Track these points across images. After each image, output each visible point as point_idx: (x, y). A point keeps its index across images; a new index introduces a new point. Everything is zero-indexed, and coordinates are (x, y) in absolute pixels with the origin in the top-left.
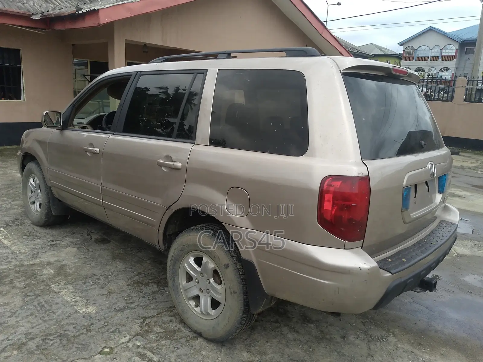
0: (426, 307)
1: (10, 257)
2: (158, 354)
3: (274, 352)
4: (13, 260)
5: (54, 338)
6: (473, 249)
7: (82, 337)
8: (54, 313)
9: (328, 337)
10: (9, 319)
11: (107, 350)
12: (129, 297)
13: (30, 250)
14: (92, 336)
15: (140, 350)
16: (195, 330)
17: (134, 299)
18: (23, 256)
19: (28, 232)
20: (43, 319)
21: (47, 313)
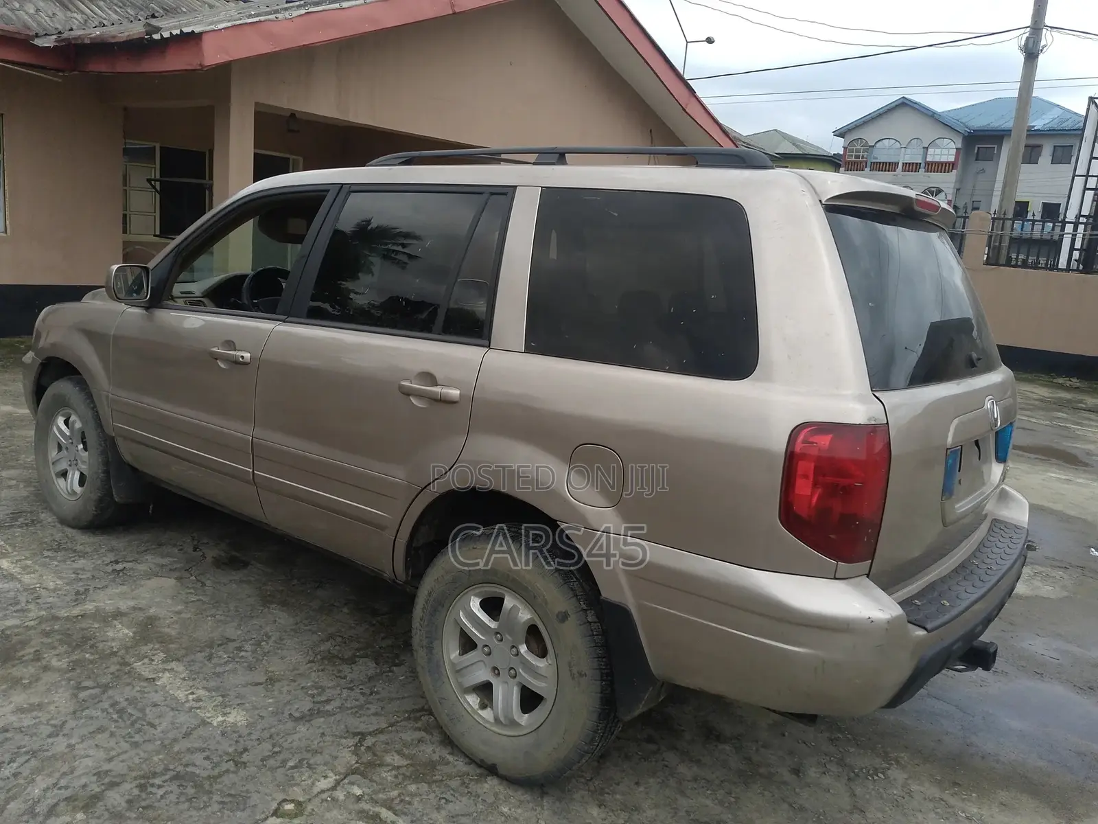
0: (956, 706)
1: (23, 599)
2: (405, 814)
3: (656, 806)
4: (31, 606)
5: (164, 782)
6: (1032, 581)
7: (227, 780)
8: (153, 726)
9: (762, 770)
10: (50, 740)
11: (290, 807)
12: (317, 689)
13: (67, 584)
14: (250, 777)
15: (364, 806)
16: (482, 761)
17: (329, 693)
18: (54, 597)
19: (54, 540)
20: (130, 739)
21: (137, 726)
